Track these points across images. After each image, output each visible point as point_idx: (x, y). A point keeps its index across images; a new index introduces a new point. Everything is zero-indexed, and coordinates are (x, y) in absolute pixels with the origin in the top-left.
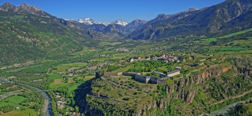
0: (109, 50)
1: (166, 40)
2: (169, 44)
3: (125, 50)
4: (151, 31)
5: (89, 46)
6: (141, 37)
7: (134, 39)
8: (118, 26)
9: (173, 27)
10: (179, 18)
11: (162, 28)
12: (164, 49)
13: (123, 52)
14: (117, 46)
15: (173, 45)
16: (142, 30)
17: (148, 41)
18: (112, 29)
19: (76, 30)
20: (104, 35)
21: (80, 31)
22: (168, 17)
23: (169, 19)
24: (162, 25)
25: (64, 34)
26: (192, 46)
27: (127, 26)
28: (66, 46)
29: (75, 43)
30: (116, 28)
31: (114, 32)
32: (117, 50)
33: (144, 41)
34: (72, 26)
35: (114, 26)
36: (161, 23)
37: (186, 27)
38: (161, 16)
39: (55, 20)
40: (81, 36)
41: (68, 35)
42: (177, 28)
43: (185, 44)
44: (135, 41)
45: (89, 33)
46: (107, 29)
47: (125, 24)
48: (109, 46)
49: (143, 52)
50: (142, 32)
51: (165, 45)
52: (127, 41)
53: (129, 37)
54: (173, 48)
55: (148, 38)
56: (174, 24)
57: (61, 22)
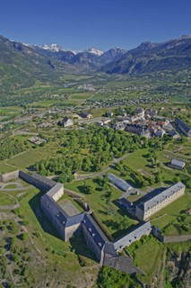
0: (69, 87)
1: (150, 77)
2: (153, 82)
3: (91, 89)
4: (131, 63)
5: (44, 80)
6: (116, 70)
7: (108, 72)
8: (90, 56)
9: (160, 58)
10: (168, 47)
11: (146, 60)
12: (145, 90)
13: (86, 91)
14: (81, 82)
15: (159, 84)
16: (118, 62)
17: (126, 77)
18: (82, 59)
19: (34, 57)
20: (70, 66)
21: (39, 59)
22: (153, 46)
23: (155, 48)
24: (145, 56)
25: (10, 62)
26: (188, 87)
27: (102, 55)
28: (9, 80)
29: (24, 75)
30: (88, 57)
31: (84, 62)
32: (80, 87)
33: (120, 77)
34: (29, 52)
35: (86, 56)
36: (144, 53)
37: (177, 59)
38: (146, 45)
39: (7, 43)
40: (37, 66)
41: (16, 64)
42: (165, 61)
43: (177, 84)
44: (109, 76)
45: (49, 63)
46: (76, 58)
47: (100, 53)
48: (71, 81)
49: (115, 92)
50: (119, 64)
51: (148, 84)
52: (99, 74)
53: (102, 70)
54: (159, 89)
55: (126, 71)
56: (162, 54)
57: (14, 46)
